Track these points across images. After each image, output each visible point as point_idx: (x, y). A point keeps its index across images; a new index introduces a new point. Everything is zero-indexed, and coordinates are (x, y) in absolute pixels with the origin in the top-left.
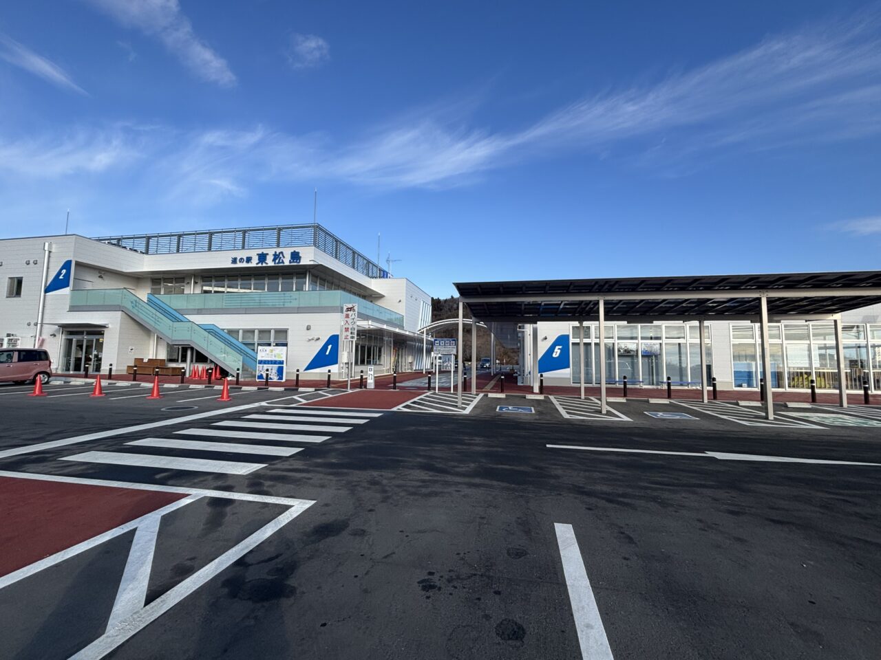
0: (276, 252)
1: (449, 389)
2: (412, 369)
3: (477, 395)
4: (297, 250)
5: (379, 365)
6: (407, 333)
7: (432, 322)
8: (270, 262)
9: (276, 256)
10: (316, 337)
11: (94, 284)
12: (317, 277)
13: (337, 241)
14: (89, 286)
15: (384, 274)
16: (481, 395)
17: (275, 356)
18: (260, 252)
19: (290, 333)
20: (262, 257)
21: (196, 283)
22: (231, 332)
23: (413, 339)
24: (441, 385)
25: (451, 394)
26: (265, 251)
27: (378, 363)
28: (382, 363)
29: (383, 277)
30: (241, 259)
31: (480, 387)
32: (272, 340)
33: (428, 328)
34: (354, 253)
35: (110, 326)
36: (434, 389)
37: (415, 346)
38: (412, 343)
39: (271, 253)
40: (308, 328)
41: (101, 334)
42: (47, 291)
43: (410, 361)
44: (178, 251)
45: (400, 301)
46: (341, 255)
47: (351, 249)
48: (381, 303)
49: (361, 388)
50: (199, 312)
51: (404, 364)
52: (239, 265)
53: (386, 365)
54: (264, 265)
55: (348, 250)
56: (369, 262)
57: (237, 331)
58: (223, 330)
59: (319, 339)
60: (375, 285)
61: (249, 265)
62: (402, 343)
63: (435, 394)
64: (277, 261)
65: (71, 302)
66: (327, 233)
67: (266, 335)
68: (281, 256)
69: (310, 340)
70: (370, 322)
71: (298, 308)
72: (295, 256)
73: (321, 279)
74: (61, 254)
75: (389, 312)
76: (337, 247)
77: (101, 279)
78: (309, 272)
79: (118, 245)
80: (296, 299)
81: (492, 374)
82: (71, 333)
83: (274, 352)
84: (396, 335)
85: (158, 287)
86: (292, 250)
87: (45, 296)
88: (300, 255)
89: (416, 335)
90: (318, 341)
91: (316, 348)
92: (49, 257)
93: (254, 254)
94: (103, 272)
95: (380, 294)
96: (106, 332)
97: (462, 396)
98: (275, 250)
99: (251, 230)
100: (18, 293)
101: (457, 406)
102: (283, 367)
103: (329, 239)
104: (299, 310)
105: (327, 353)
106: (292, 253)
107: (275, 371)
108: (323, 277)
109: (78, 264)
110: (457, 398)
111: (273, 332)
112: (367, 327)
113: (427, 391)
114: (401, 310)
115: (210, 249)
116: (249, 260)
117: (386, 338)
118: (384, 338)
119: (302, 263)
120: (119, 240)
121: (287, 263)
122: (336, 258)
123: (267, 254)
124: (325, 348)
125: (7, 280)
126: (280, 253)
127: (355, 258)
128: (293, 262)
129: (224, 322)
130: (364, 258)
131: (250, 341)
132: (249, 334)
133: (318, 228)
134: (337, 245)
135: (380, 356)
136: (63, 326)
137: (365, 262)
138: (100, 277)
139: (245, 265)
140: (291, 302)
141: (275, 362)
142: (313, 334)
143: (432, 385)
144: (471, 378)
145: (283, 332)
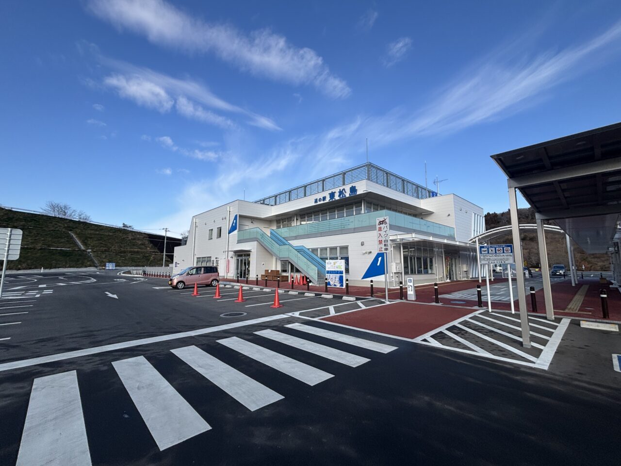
0: (340, 190)
1: (508, 306)
2: (467, 277)
3: (558, 320)
4: (353, 185)
5: (431, 274)
6: (458, 243)
7: (486, 230)
8: (337, 197)
9: (341, 193)
10: (368, 251)
11: (249, 226)
12: (371, 203)
13: (387, 174)
14: (247, 228)
15: (433, 194)
16: (566, 322)
17: (337, 268)
18: (330, 192)
19: (349, 249)
20: (332, 195)
21: (297, 219)
22: (314, 250)
23: (465, 249)
24: (497, 298)
25: (511, 315)
26: (333, 191)
27: (430, 271)
28: (434, 271)
29: (433, 196)
30: (320, 199)
31: (560, 306)
32: (338, 255)
33: (480, 237)
34: (403, 180)
35: (252, 250)
36: (486, 304)
37: (469, 255)
38: (466, 253)
39: (337, 190)
40: (362, 244)
41: (249, 255)
42: (229, 233)
43: (465, 270)
44: (289, 200)
45: (449, 215)
46: (392, 184)
47: (400, 178)
48: (430, 219)
49: (401, 299)
50: (296, 238)
51: (458, 272)
52: (319, 203)
53: (438, 275)
54: (333, 200)
55: (398, 179)
56: (418, 186)
57: (316, 250)
58: (309, 249)
59: (371, 252)
60: (424, 204)
61: (325, 202)
62: (453, 253)
63: (486, 313)
64: (341, 196)
65: (238, 237)
66: (378, 169)
67: (334, 251)
68: (344, 192)
69: (364, 254)
70: (414, 235)
71: (354, 228)
72: (353, 189)
73: (374, 204)
74: (235, 211)
75: (438, 226)
76: (388, 178)
77: (252, 224)
78: (364, 200)
79: (263, 203)
80: (352, 222)
81: (573, 285)
82: (239, 256)
83: (336, 265)
84: (446, 246)
85: (279, 225)
86: (350, 186)
87: (229, 236)
88: (356, 188)
89: (468, 245)
90: (370, 254)
91: (369, 260)
92: (229, 214)
93: (326, 194)
94: (253, 219)
95: (431, 212)
96: (251, 253)
97: (530, 321)
98: (340, 188)
99: (327, 179)
100: (220, 236)
101: (521, 344)
102: (342, 276)
103: (380, 173)
104: (355, 230)
105: (378, 264)
106: (351, 188)
107: (337, 279)
108: (375, 202)
109: (241, 216)
110: (519, 325)
111: (338, 248)
112: (411, 239)
113: (476, 308)
114: (451, 222)
115: (305, 196)
116: (324, 198)
117: (436, 250)
118: (434, 249)
119: (358, 193)
120: (264, 200)
121: (347, 195)
122: (387, 186)
123: (335, 192)
124: (376, 260)
125: (216, 229)
126: (343, 190)
127: (404, 184)
128: (352, 194)
129: (310, 244)
130: (413, 184)
131: (324, 256)
132: (324, 251)
133: (370, 166)
134: (387, 177)
135: (431, 266)
136: (236, 252)
137: (414, 187)
138: (252, 222)
139: (322, 202)
140: (349, 224)
141: (337, 272)
142: (366, 248)
143: (483, 299)
144: (543, 290)
145: (345, 248)
